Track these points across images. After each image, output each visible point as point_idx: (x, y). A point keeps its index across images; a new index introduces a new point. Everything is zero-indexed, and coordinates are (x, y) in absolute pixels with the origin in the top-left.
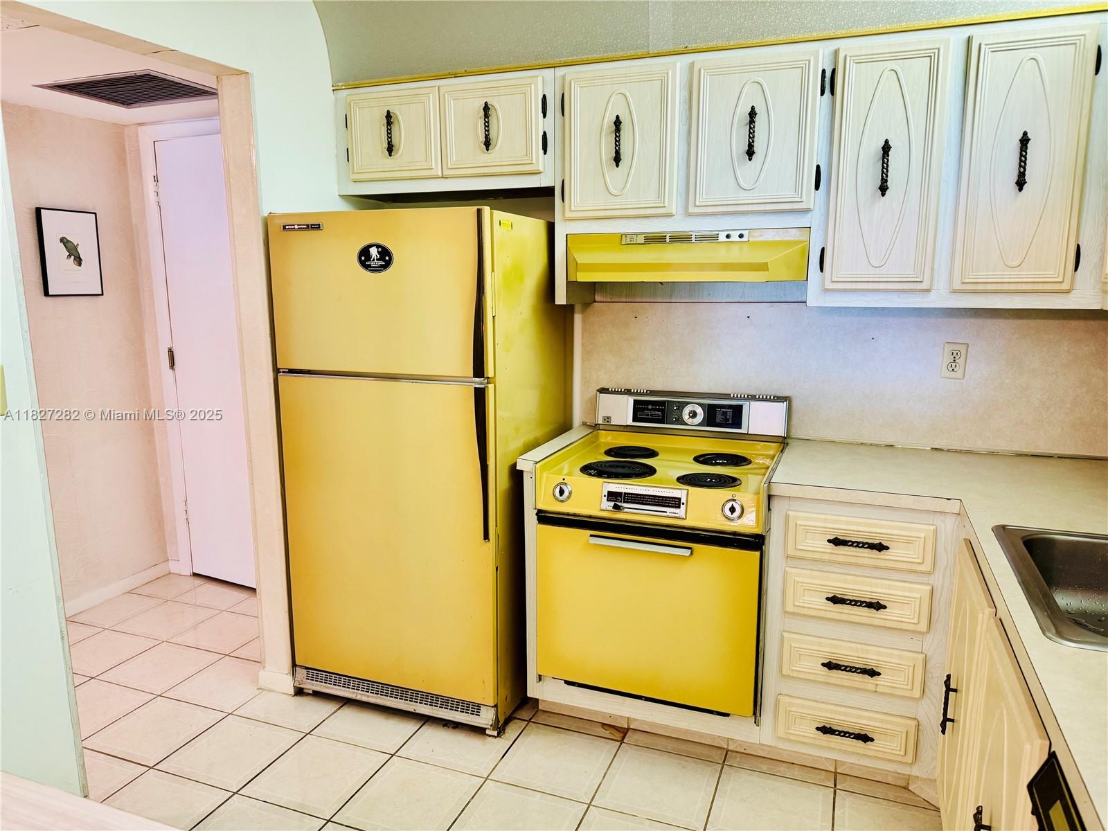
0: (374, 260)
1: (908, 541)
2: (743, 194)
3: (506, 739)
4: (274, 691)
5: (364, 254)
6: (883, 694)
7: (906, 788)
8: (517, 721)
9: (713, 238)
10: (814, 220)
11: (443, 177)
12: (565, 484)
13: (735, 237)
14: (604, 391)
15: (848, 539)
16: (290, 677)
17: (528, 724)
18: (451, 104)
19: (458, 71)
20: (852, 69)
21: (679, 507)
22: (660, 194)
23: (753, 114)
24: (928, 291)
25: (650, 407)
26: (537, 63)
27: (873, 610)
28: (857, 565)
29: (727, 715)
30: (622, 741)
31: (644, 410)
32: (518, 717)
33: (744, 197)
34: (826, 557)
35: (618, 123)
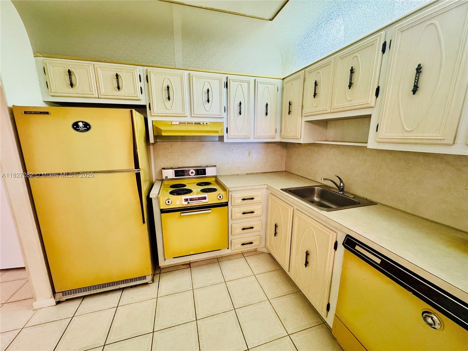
0: (81, 127)
1: (258, 196)
2: (207, 112)
3: (156, 282)
4: (44, 308)
5: (75, 126)
6: (254, 232)
7: (256, 251)
8: (156, 275)
9: (199, 124)
10: (224, 120)
11: (99, 98)
12: (169, 199)
13: (205, 124)
14: (164, 169)
15: (246, 198)
16: (53, 299)
17: (160, 275)
18: (100, 72)
19: (102, 60)
20: (231, 82)
21: (206, 199)
22: (183, 109)
23: (208, 91)
24: (250, 138)
25: (180, 172)
26: (135, 63)
27: (252, 213)
28: (248, 204)
29: (220, 250)
30: (190, 267)
31: (178, 173)
32: (156, 273)
33: (207, 113)
34: (241, 204)
35: (168, 87)
